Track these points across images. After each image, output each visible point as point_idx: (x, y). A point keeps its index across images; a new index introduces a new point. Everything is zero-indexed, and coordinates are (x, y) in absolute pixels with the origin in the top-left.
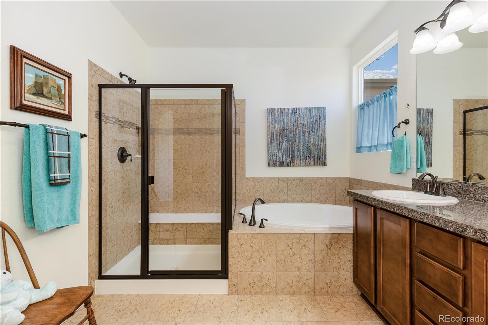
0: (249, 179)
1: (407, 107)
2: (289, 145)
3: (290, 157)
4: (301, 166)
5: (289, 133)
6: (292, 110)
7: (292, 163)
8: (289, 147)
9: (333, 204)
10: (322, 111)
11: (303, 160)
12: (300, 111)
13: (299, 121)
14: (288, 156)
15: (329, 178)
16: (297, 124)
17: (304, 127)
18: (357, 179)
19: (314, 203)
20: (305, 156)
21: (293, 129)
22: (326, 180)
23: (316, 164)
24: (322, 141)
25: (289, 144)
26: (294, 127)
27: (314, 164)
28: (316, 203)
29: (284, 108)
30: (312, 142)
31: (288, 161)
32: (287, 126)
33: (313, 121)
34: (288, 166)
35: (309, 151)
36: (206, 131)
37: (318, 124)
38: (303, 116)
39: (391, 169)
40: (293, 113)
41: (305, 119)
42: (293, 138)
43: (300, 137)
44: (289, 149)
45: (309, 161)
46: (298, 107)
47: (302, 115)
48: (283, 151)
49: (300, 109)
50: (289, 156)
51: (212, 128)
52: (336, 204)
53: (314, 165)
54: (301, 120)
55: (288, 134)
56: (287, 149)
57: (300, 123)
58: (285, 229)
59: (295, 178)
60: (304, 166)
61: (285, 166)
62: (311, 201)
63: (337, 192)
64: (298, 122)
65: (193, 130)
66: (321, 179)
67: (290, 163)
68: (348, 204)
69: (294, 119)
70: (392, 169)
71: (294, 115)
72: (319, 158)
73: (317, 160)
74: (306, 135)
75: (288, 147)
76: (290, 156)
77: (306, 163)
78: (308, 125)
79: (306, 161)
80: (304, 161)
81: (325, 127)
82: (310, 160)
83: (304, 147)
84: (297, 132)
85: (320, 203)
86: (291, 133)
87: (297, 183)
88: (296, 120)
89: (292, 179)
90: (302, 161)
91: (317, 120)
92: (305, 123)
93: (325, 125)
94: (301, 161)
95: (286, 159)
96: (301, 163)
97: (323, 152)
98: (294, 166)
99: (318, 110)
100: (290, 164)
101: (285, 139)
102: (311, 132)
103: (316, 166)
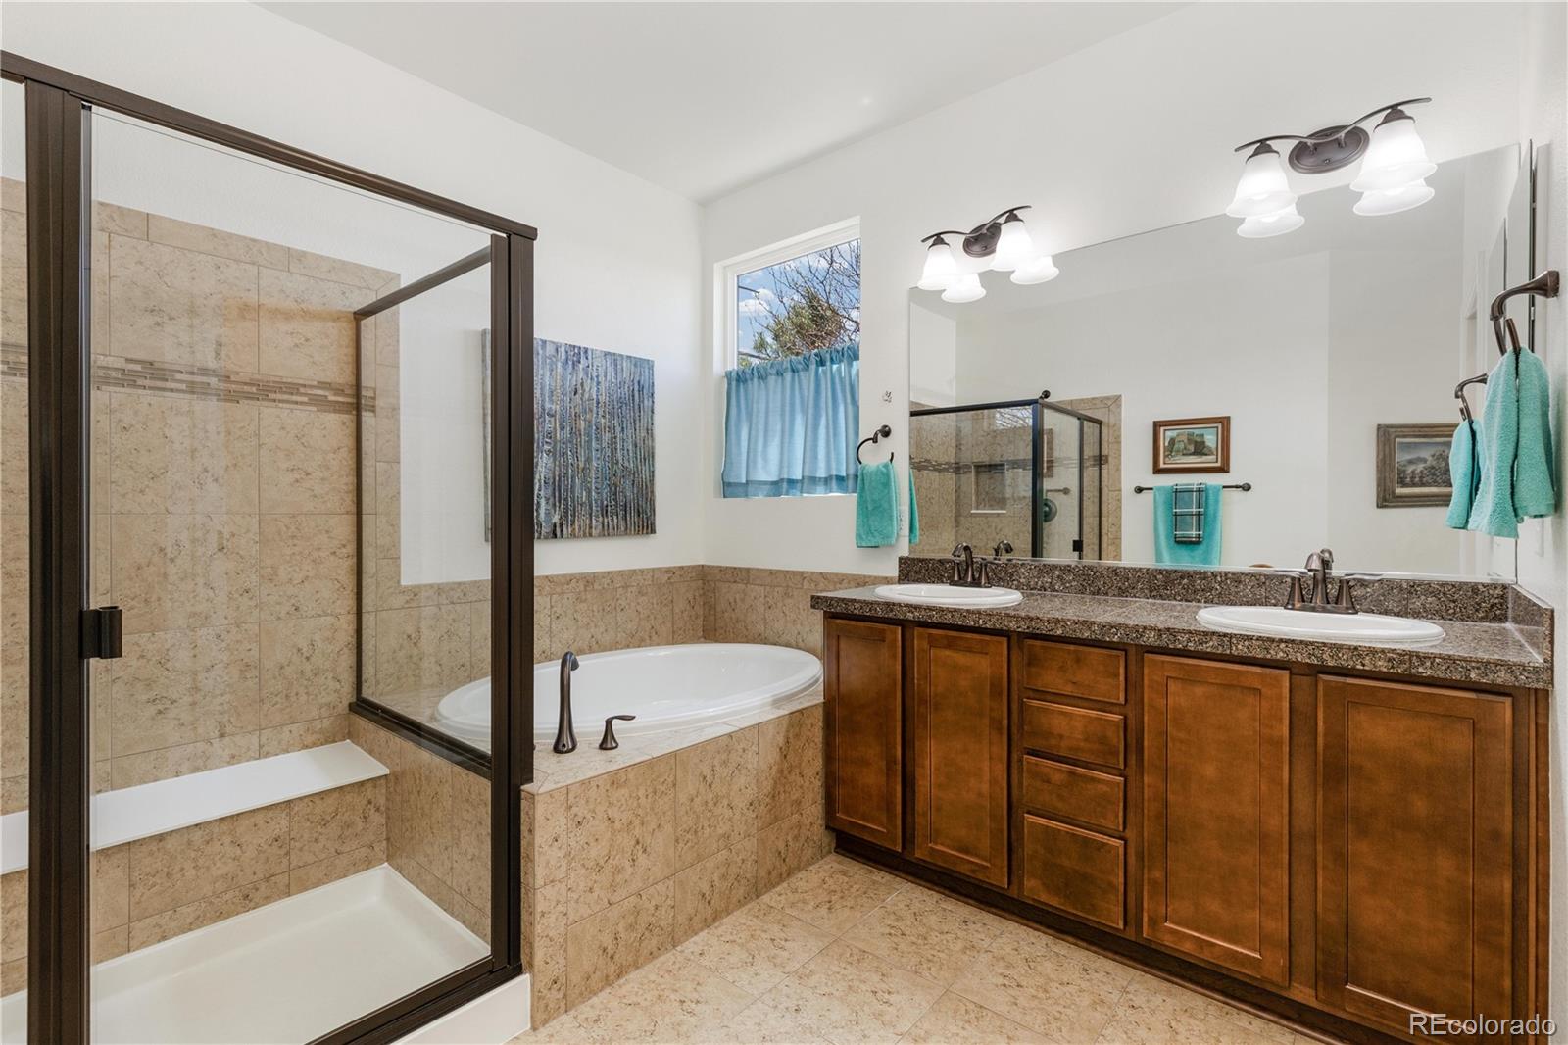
0: (415, 592)
1: (886, 398)
2: (557, 468)
3: (559, 507)
4: (591, 535)
5: (558, 428)
6: (567, 352)
7: (568, 528)
8: (557, 473)
9: (668, 644)
10: (647, 371)
11: (597, 516)
12: (590, 357)
13: (587, 389)
14: (554, 505)
15: (659, 569)
16: (582, 399)
17: (601, 413)
18: (731, 568)
19: (622, 649)
20: (602, 503)
21: (571, 415)
22: (653, 577)
23: (631, 530)
24: (645, 459)
25: (557, 463)
26: (572, 410)
27: (626, 529)
28: (628, 647)
29: (542, 340)
30: (621, 461)
31: (556, 519)
32: (551, 401)
33: (623, 396)
34: (555, 536)
35: (613, 489)
36: (205, 379)
37: (637, 407)
38: (597, 377)
39: (859, 536)
40: (570, 363)
41: (602, 387)
42: (569, 445)
43: (589, 442)
44: (557, 479)
45: (613, 521)
46: (583, 345)
47: (594, 375)
48: (540, 486)
49: (590, 353)
50: (557, 504)
51: (237, 369)
52: (674, 642)
53: (626, 533)
54: (591, 390)
55: (555, 429)
56: (551, 481)
57: (589, 400)
58: (676, 732)
59: (572, 575)
60: (599, 536)
61: (546, 538)
62: (614, 646)
63: (677, 610)
64: (583, 395)
65: (118, 365)
66: (640, 573)
67: (561, 525)
68: (699, 638)
69: (571, 381)
70: (861, 538)
71: (574, 368)
72: (639, 511)
73: (633, 517)
74: (607, 437)
75: (554, 473)
76: (560, 502)
77: (606, 528)
78: (611, 407)
79: (606, 520)
80: (600, 519)
81: (652, 419)
82: (615, 517)
83: (599, 475)
84: (582, 425)
85: (639, 647)
86: (562, 428)
87: (580, 593)
88: (579, 387)
89: (563, 581)
90: (594, 521)
91: (633, 396)
92: (602, 399)
93: (653, 412)
94: (591, 520)
95: (547, 514)
96: (591, 528)
97: (647, 494)
98: (573, 536)
99: (635, 365)
100: (562, 531)
101: (546, 447)
102: (618, 429)
103: (631, 534)
